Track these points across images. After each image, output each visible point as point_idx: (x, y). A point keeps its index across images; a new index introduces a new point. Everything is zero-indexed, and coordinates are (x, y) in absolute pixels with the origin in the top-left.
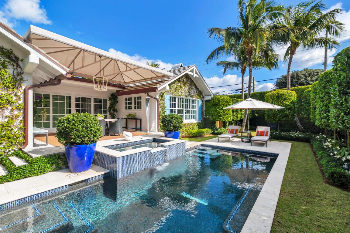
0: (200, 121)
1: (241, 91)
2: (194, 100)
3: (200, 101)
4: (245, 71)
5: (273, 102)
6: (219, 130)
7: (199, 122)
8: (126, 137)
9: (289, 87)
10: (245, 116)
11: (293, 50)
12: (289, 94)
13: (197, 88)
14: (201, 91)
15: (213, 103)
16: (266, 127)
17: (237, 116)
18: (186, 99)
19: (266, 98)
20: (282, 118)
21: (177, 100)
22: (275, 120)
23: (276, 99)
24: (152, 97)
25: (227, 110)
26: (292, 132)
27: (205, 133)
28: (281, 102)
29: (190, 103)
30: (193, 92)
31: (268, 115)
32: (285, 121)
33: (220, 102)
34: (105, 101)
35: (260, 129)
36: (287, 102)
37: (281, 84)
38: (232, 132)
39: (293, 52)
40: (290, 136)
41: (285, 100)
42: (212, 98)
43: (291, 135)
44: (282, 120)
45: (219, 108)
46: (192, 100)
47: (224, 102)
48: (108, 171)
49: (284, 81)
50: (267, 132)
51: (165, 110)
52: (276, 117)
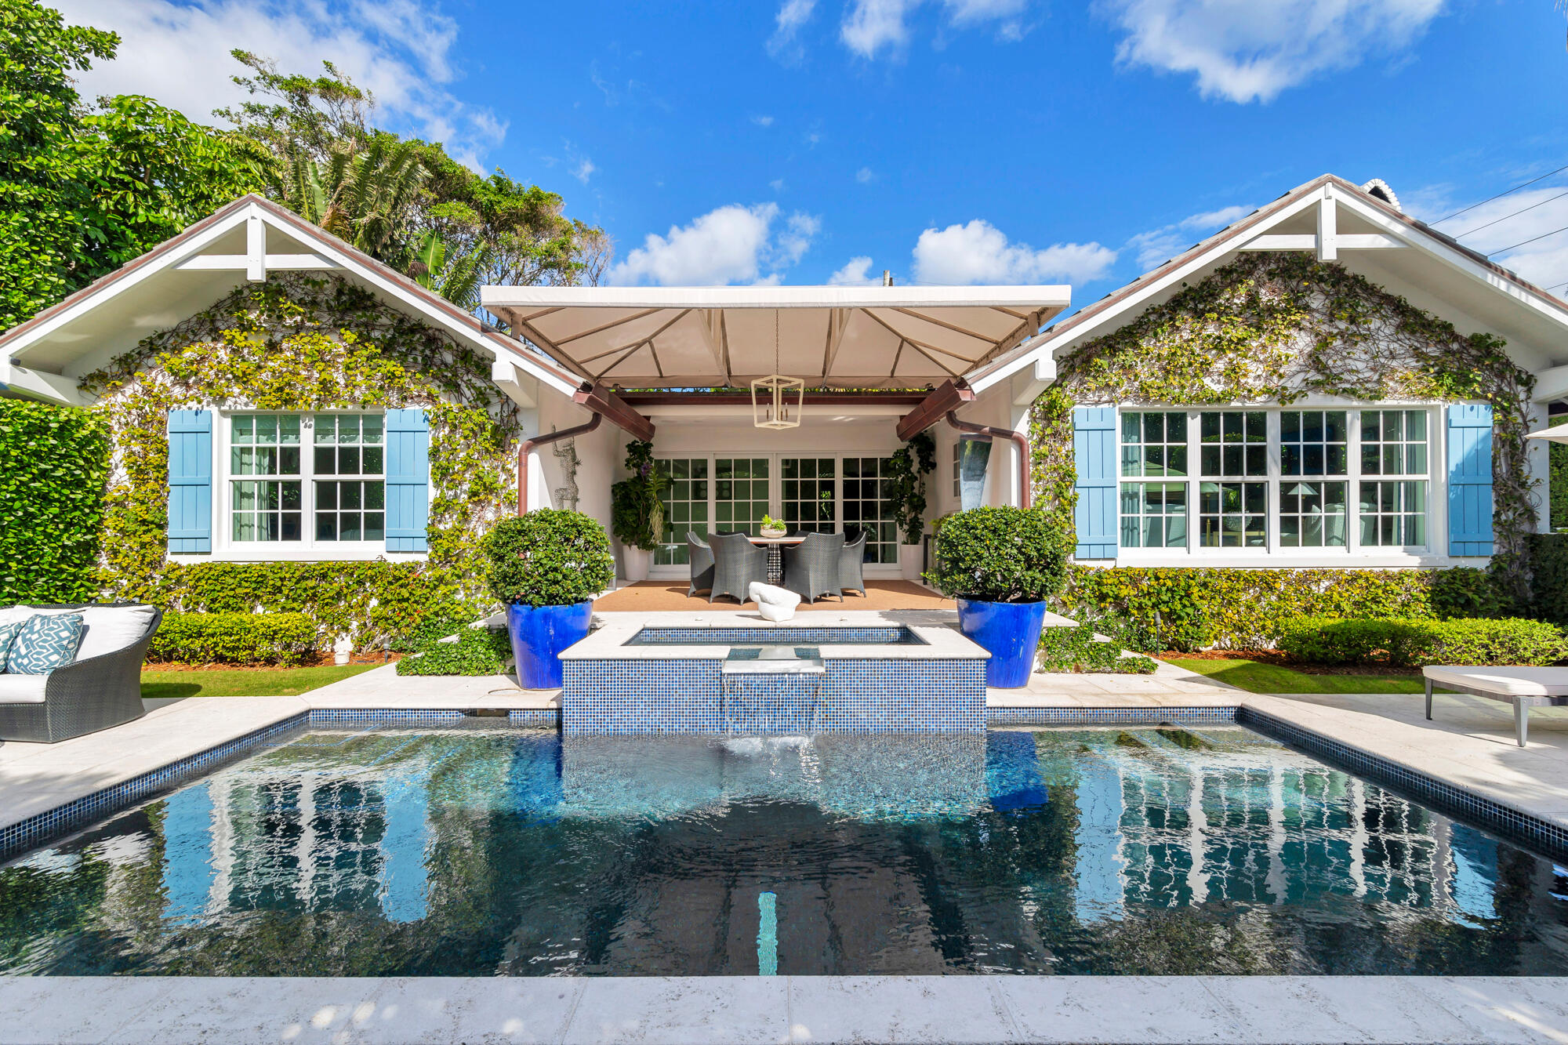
0: (1478, 563)
3: (1474, 415)
7: (1458, 569)
8: (761, 603)
13: (1423, 328)
14: (1481, 338)
18: (1289, 416)
21: (1193, 424)
24: (978, 429)
46: (1370, 415)
51: (1071, 491)
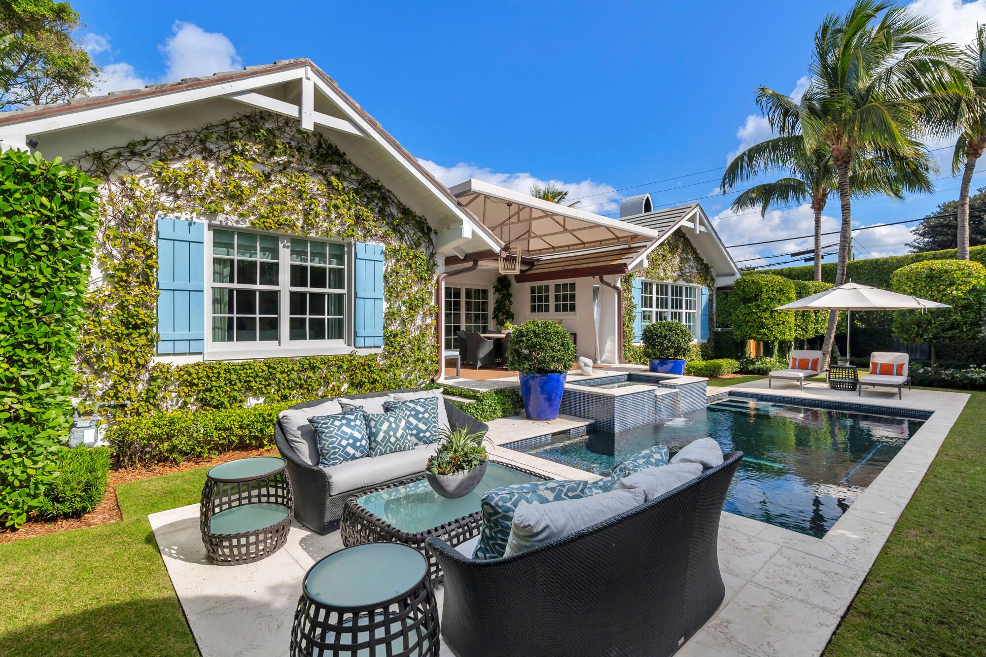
0: (705, 341)
1: (812, 255)
2: (690, 288)
3: (706, 291)
4: (825, 202)
5: (915, 290)
6: (758, 364)
7: (703, 344)
9: (964, 248)
10: (829, 329)
11: (977, 146)
12: (964, 269)
13: (698, 259)
14: (707, 264)
15: (742, 295)
16: (898, 354)
17: (807, 328)
18: (673, 287)
19: (894, 281)
20: (943, 331)
21: (654, 288)
22: (922, 336)
23: (924, 284)
24: (609, 285)
25: (780, 313)
26: (974, 368)
27: (725, 369)
28: (939, 291)
29: (681, 296)
30: (691, 267)
31: (901, 324)
32: (951, 338)
33: (761, 292)
34: (485, 292)
35: (880, 358)
36: (957, 289)
37: (941, 231)
38: (802, 365)
39: (977, 150)
40: (968, 378)
41: (952, 284)
42: (737, 282)
43: (969, 375)
44: (942, 337)
45: (758, 306)
46: (687, 288)
47: (772, 291)
48: (592, 421)
49: (950, 222)
50: (901, 366)
51: (634, 314)
52: (926, 330)
